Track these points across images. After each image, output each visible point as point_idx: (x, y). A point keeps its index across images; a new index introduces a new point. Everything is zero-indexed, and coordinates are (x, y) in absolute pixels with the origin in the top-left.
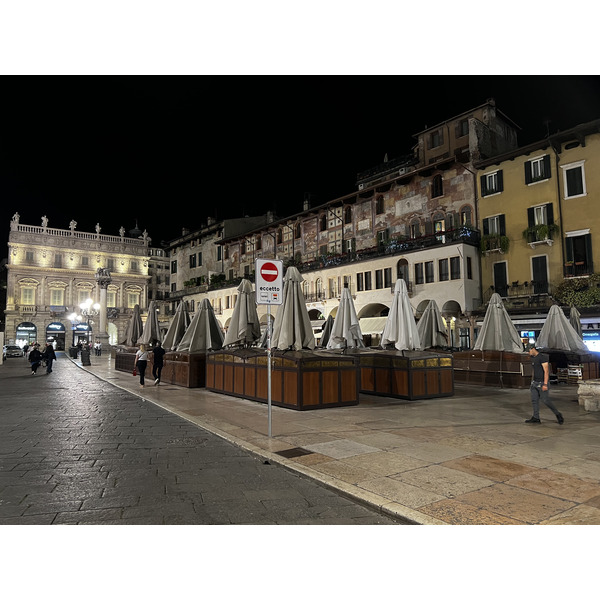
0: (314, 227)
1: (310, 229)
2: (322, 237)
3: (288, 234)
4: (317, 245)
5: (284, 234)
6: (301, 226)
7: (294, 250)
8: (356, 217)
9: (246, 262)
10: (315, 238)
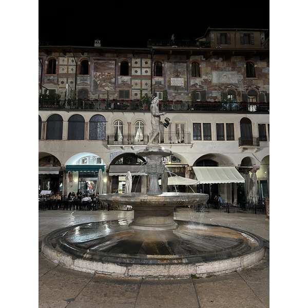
1: (105, 70)
2: (122, 81)
3: (66, 67)
4: (115, 88)
5: (60, 65)
6: (89, 63)
7: (77, 86)
8: (168, 73)
10: (112, 80)
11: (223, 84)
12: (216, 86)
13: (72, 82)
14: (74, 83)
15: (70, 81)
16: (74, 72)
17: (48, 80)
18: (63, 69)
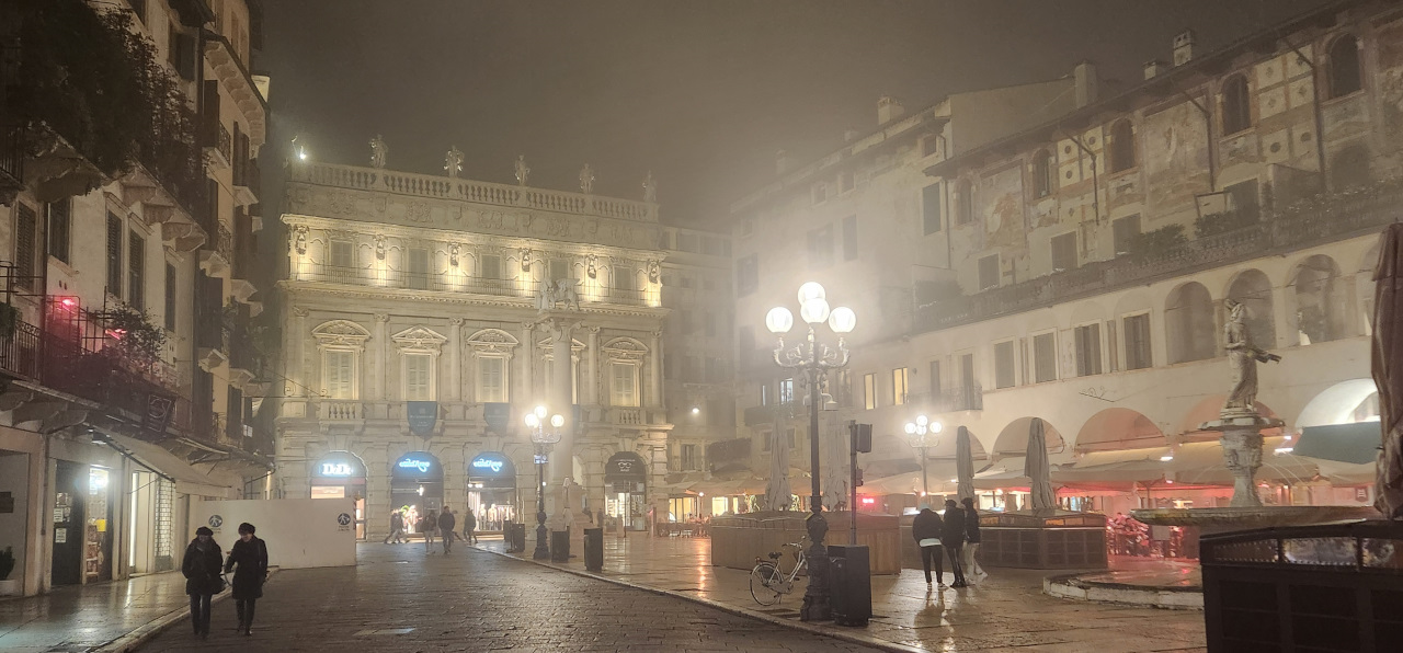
3: (1280, 91)
5: (1261, 91)
6: (1360, 44)
7: (1325, 145)
9: (1057, 222)
13: (1305, 137)
14: (1314, 139)
15: (1297, 133)
16: (1310, 95)
17: (1233, 153)
18: (1272, 102)
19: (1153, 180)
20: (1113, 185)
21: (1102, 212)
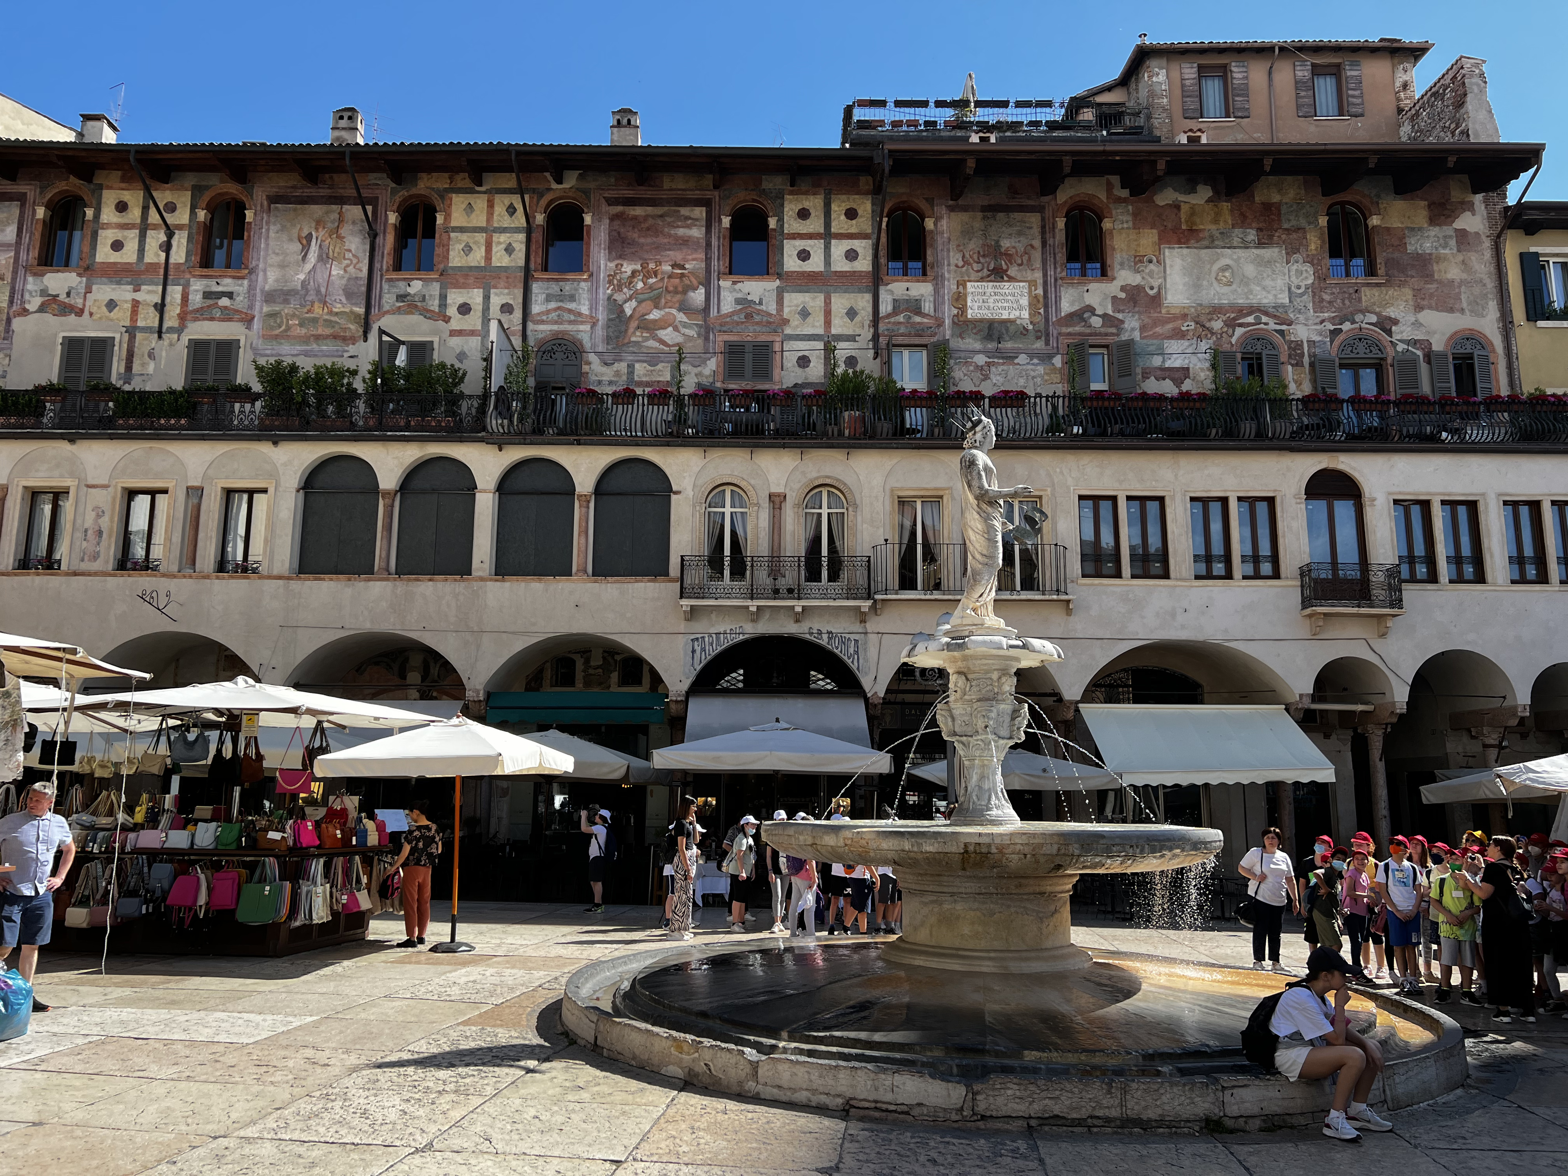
0: (685, 242)
1: (658, 248)
2: (738, 301)
3: (481, 237)
4: (706, 331)
5: (454, 229)
6: (588, 219)
7: (531, 326)
8: (956, 258)
9: (80, 313)
10: (691, 294)
11: (1216, 310)
12: (1185, 316)
13: (507, 308)
14: (518, 314)
15: (497, 301)
16: (519, 258)
17: (401, 297)
18: (468, 250)
19: (270, 297)
20: (198, 286)
21: (171, 321)
